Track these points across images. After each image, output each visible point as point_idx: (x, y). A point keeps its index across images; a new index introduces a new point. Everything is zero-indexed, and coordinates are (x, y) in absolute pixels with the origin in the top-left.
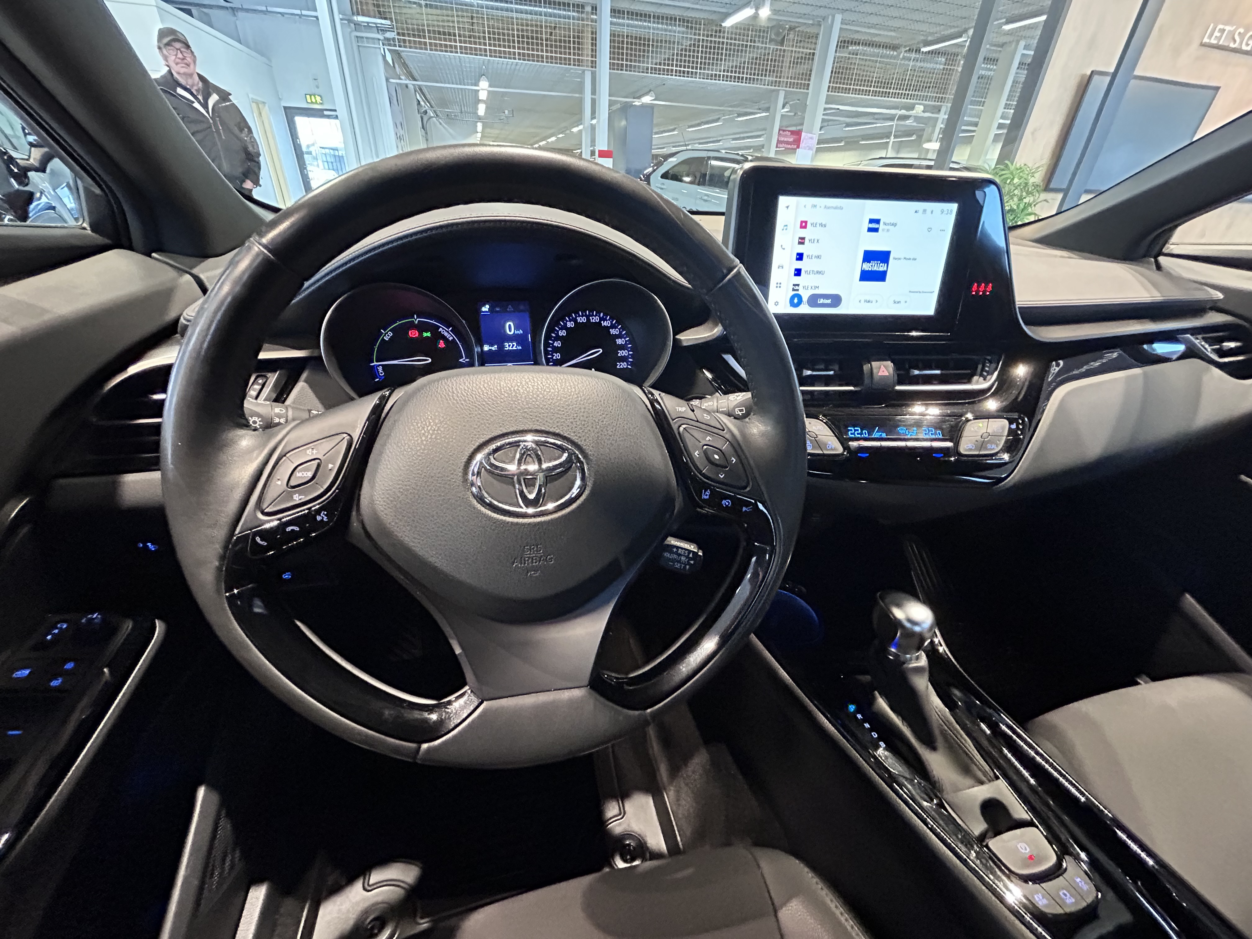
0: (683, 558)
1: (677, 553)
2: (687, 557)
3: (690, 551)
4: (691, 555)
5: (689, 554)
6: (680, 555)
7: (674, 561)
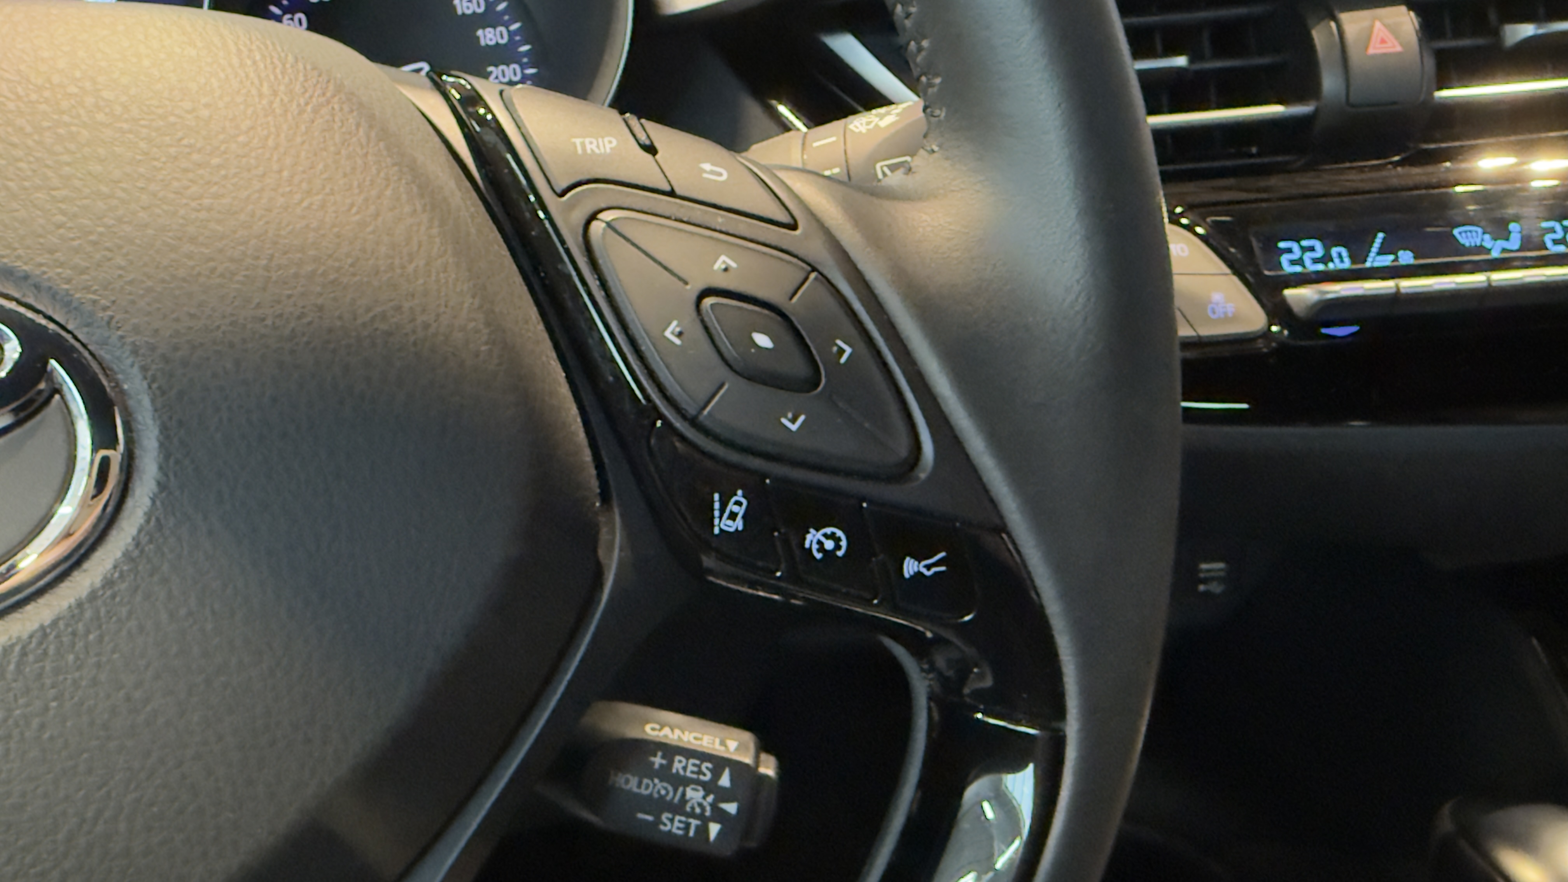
0: (694, 795)
1: (665, 774)
2: (709, 787)
3: (719, 763)
4: (725, 781)
5: (717, 773)
6: (680, 781)
7: (659, 805)
